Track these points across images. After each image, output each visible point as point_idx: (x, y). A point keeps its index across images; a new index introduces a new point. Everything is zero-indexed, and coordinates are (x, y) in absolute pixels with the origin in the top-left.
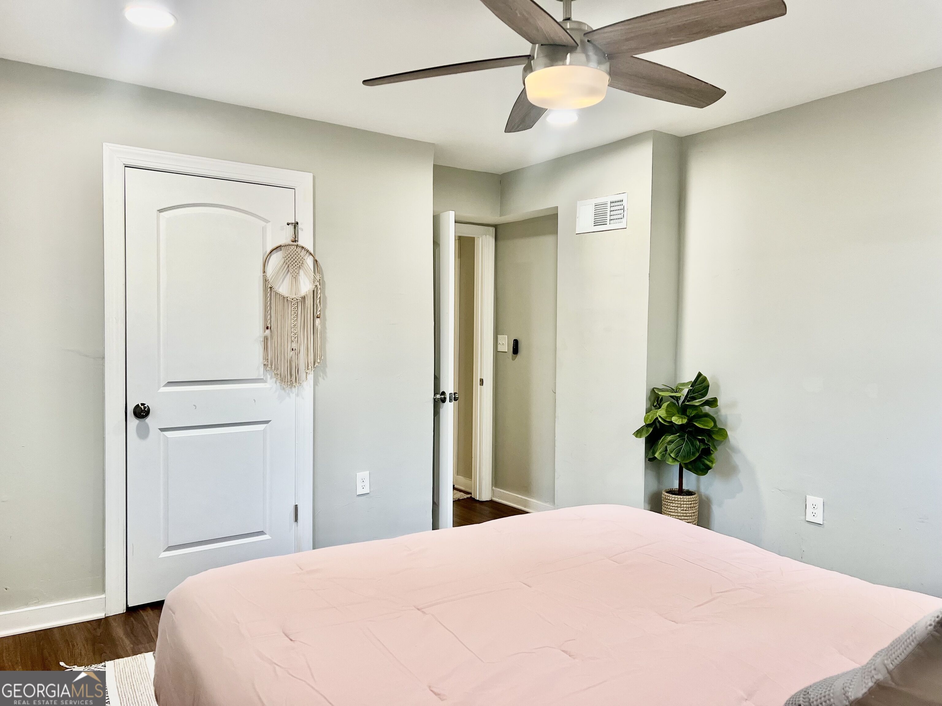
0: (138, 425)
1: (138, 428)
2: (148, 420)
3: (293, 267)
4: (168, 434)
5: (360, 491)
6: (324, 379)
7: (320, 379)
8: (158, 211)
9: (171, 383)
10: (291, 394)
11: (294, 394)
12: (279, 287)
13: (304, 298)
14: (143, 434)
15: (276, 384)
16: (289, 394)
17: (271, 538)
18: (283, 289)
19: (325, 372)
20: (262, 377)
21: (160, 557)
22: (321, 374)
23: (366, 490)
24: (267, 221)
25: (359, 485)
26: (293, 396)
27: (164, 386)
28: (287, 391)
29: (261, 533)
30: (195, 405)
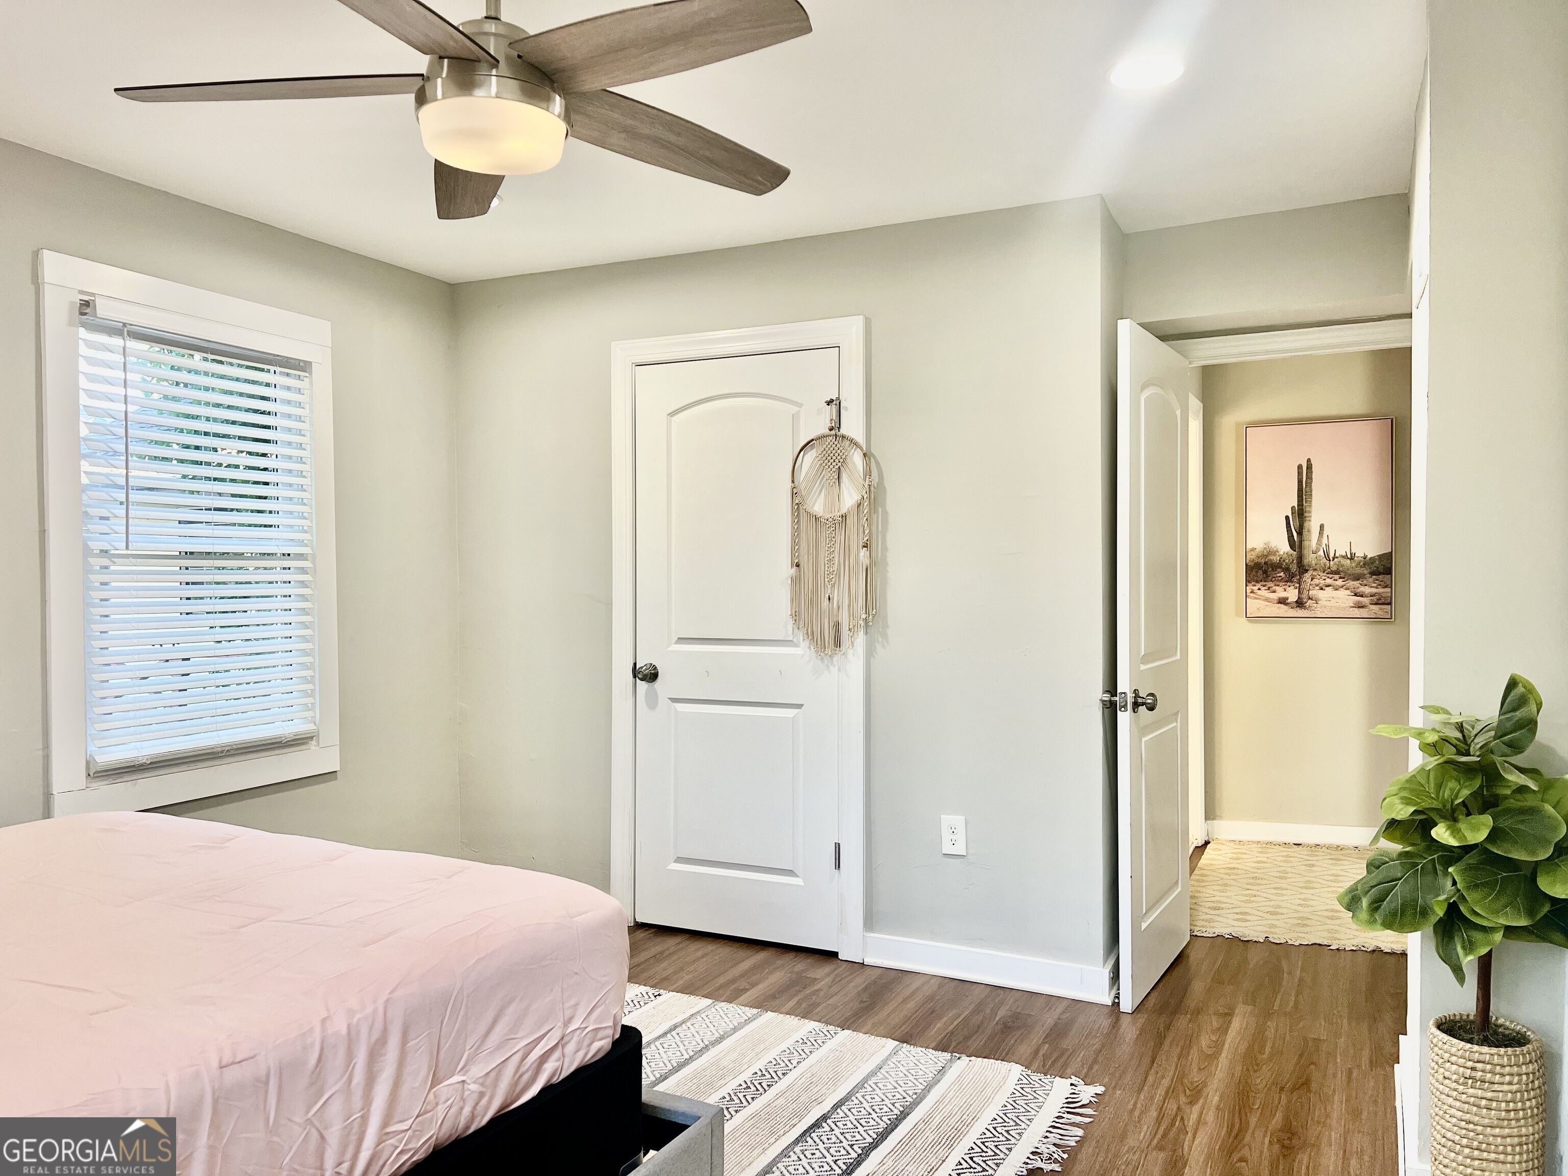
0: (647, 690)
1: (647, 694)
2: (658, 684)
3: (829, 469)
4: (680, 707)
5: (947, 849)
6: (883, 646)
7: (878, 647)
8: (669, 415)
9: (682, 640)
10: (831, 668)
11: (836, 668)
12: (814, 505)
13: (844, 517)
14: (652, 702)
15: (810, 650)
16: (828, 667)
17: (803, 884)
18: (818, 506)
19: (884, 636)
20: (791, 639)
21: (669, 867)
22: (880, 639)
23: (960, 849)
24: (799, 405)
25: (946, 836)
26: (834, 670)
27: (675, 643)
28: (826, 662)
29: (790, 873)
30: (707, 672)
